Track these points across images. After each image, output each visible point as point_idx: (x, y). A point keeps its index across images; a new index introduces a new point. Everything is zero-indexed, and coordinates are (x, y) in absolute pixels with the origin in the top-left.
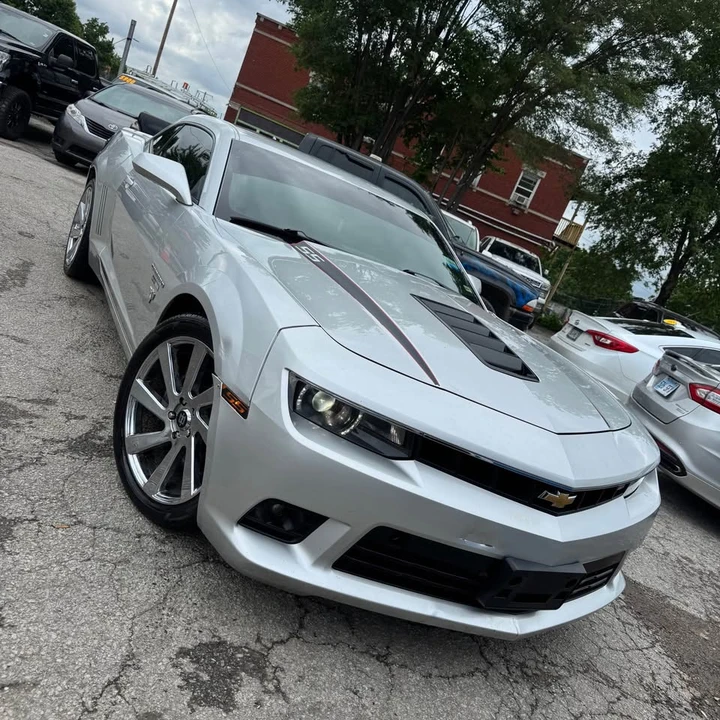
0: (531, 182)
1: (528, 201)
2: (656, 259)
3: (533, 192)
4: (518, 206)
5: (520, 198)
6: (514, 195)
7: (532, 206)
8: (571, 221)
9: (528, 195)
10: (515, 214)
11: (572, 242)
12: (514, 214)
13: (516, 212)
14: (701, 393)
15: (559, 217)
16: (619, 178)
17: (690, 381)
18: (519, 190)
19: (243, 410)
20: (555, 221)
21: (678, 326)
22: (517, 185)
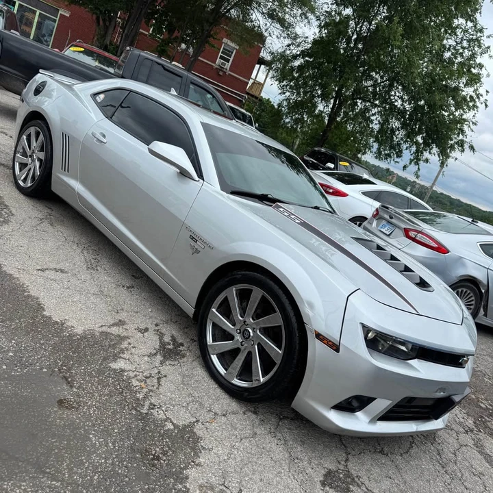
0: (229, 51)
1: (228, 65)
2: (317, 111)
3: (231, 59)
4: (221, 68)
5: (223, 63)
6: (219, 61)
7: (230, 70)
8: (255, 80)
9: (228, 61)
10: (220, 75)
11: (257, 94)
12: (218, 74)
13: (221, 73)
14: (412, 234)
15: (249, 78)
16: (295, 57)
17: (404, 226)
18: (222, 58)
19: (336, 347)
20: (246, 80)
21: (366, 176)
22: (220, 54)
